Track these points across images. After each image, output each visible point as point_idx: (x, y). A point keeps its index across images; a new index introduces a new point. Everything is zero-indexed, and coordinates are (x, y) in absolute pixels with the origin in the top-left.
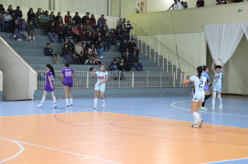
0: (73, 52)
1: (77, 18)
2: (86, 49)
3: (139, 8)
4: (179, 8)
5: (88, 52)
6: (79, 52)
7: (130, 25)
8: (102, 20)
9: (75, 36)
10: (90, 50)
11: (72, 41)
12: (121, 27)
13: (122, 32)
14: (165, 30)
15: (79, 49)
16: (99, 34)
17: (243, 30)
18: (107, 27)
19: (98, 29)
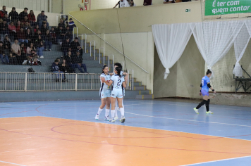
0: (10, 51)
1: (13, 13)
2: (24, 49)
3: (83, 5)
4: (125, 6)
5: (26, 51)
6: (16, 51)
7: (72, 22)
8: (42, 16)
9: (11, 33)
10: (29, 49)
11: (8, 39)
12: (63, 24)
13: (64, 30)
14: (110, 29)
15: (16, 47)
16: (39, 32)
17: (191, 31)
18: (48, 24)
19: (38, 27)
